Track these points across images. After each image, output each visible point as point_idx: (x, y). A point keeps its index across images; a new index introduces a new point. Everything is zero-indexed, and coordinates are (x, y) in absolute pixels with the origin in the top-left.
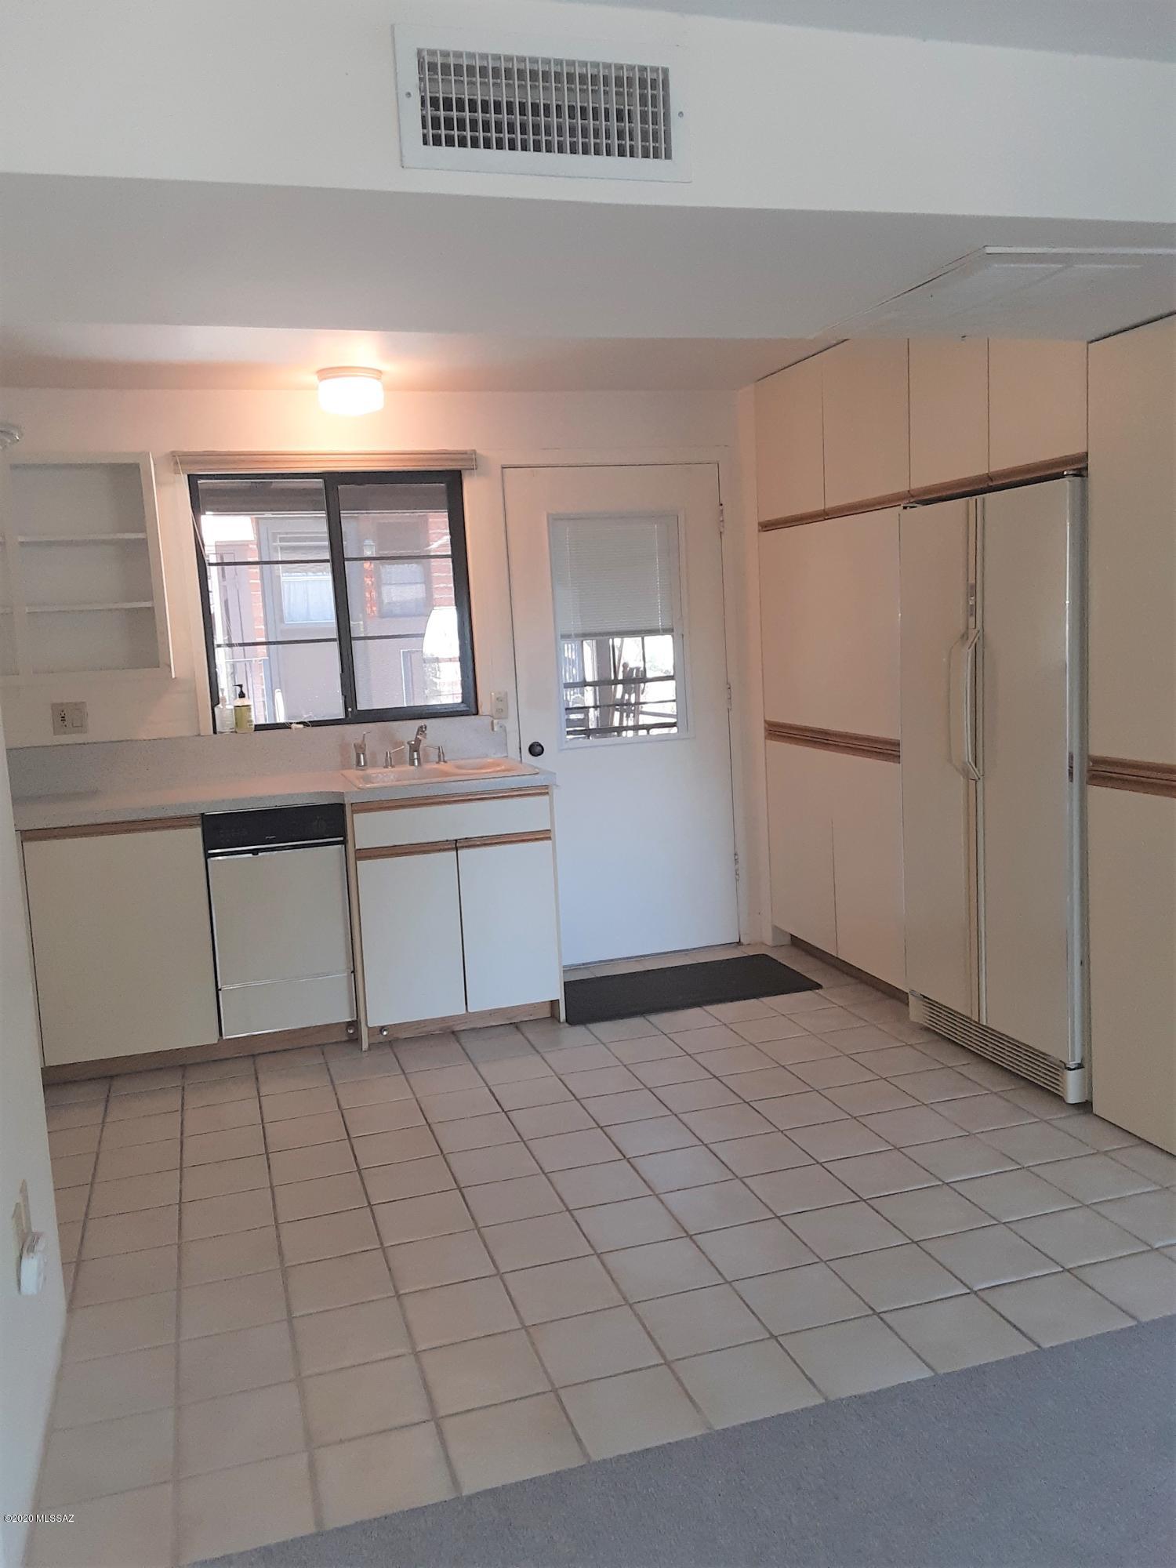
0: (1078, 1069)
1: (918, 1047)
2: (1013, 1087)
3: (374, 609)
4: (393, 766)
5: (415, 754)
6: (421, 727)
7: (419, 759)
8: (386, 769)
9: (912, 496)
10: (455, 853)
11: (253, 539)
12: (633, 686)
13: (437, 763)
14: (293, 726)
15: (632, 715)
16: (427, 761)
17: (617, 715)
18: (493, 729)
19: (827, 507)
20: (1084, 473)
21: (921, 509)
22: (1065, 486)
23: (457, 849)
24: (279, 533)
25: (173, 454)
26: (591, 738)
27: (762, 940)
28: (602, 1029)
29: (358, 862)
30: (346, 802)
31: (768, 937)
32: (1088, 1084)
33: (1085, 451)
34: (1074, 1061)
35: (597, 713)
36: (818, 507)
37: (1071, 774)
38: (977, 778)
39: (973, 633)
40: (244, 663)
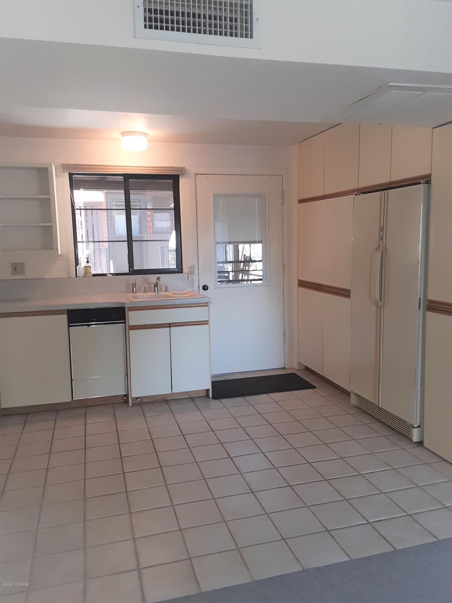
0: (418, 428)
1: (354, 415)
2: (391, 433)
3: (151, 230)
4: (147, 293)
5: (156, 288)
6: (158, 277)
7: (157, 290)
8: (144, 294)
9: (359, 190)
10: (169, 328)
11: (104, 201)
12: (247, 263)
13: (165, 292)
14: (108, 275)
15: (246, 275)
16: (161, 291)
17: (241, 275)
18: (188, 279)
19: (325, 194)
20: (429, 182)
21: (362, 195)
22: (421, 188)
23: (170, 327)
24: (115, 199)
25: (63, 165)
26: (230, 283)
27: (294, 367)
28: (226, 401)
29: (130, 331)
30: (125, 307)
31: (296, 366)
32: (422, 434)
33: (430, 173)
34: (417, 424)
35: (233, 274)
36: (321, 194)
37: (420, 306)
38: (381, 307)
39: (381, 247)
40: (99, 249)
